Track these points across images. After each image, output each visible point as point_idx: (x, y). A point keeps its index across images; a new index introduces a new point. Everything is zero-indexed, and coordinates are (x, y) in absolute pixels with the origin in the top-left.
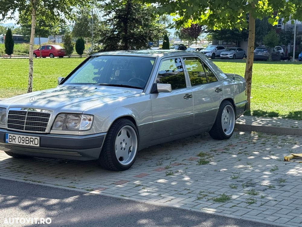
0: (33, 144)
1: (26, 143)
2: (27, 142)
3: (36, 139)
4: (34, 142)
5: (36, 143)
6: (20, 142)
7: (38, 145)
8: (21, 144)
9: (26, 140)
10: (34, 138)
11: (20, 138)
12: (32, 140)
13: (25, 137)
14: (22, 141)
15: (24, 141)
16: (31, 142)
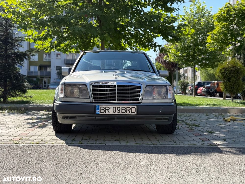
0: (130, 113)
1: (122, 112)
2: (124, 111)
3: (133, 108)
4: (130, 111)
5: (133, 111)
6: (114, 111)
7: (136, 113)
8: (116, 113)
9: (122, 110)
10: (131, 107)
11: (114, 108)
12: (128, 109)
13: (121, 107)
14: (117, 111)
15: (120, 110)
16: (128, 111)
